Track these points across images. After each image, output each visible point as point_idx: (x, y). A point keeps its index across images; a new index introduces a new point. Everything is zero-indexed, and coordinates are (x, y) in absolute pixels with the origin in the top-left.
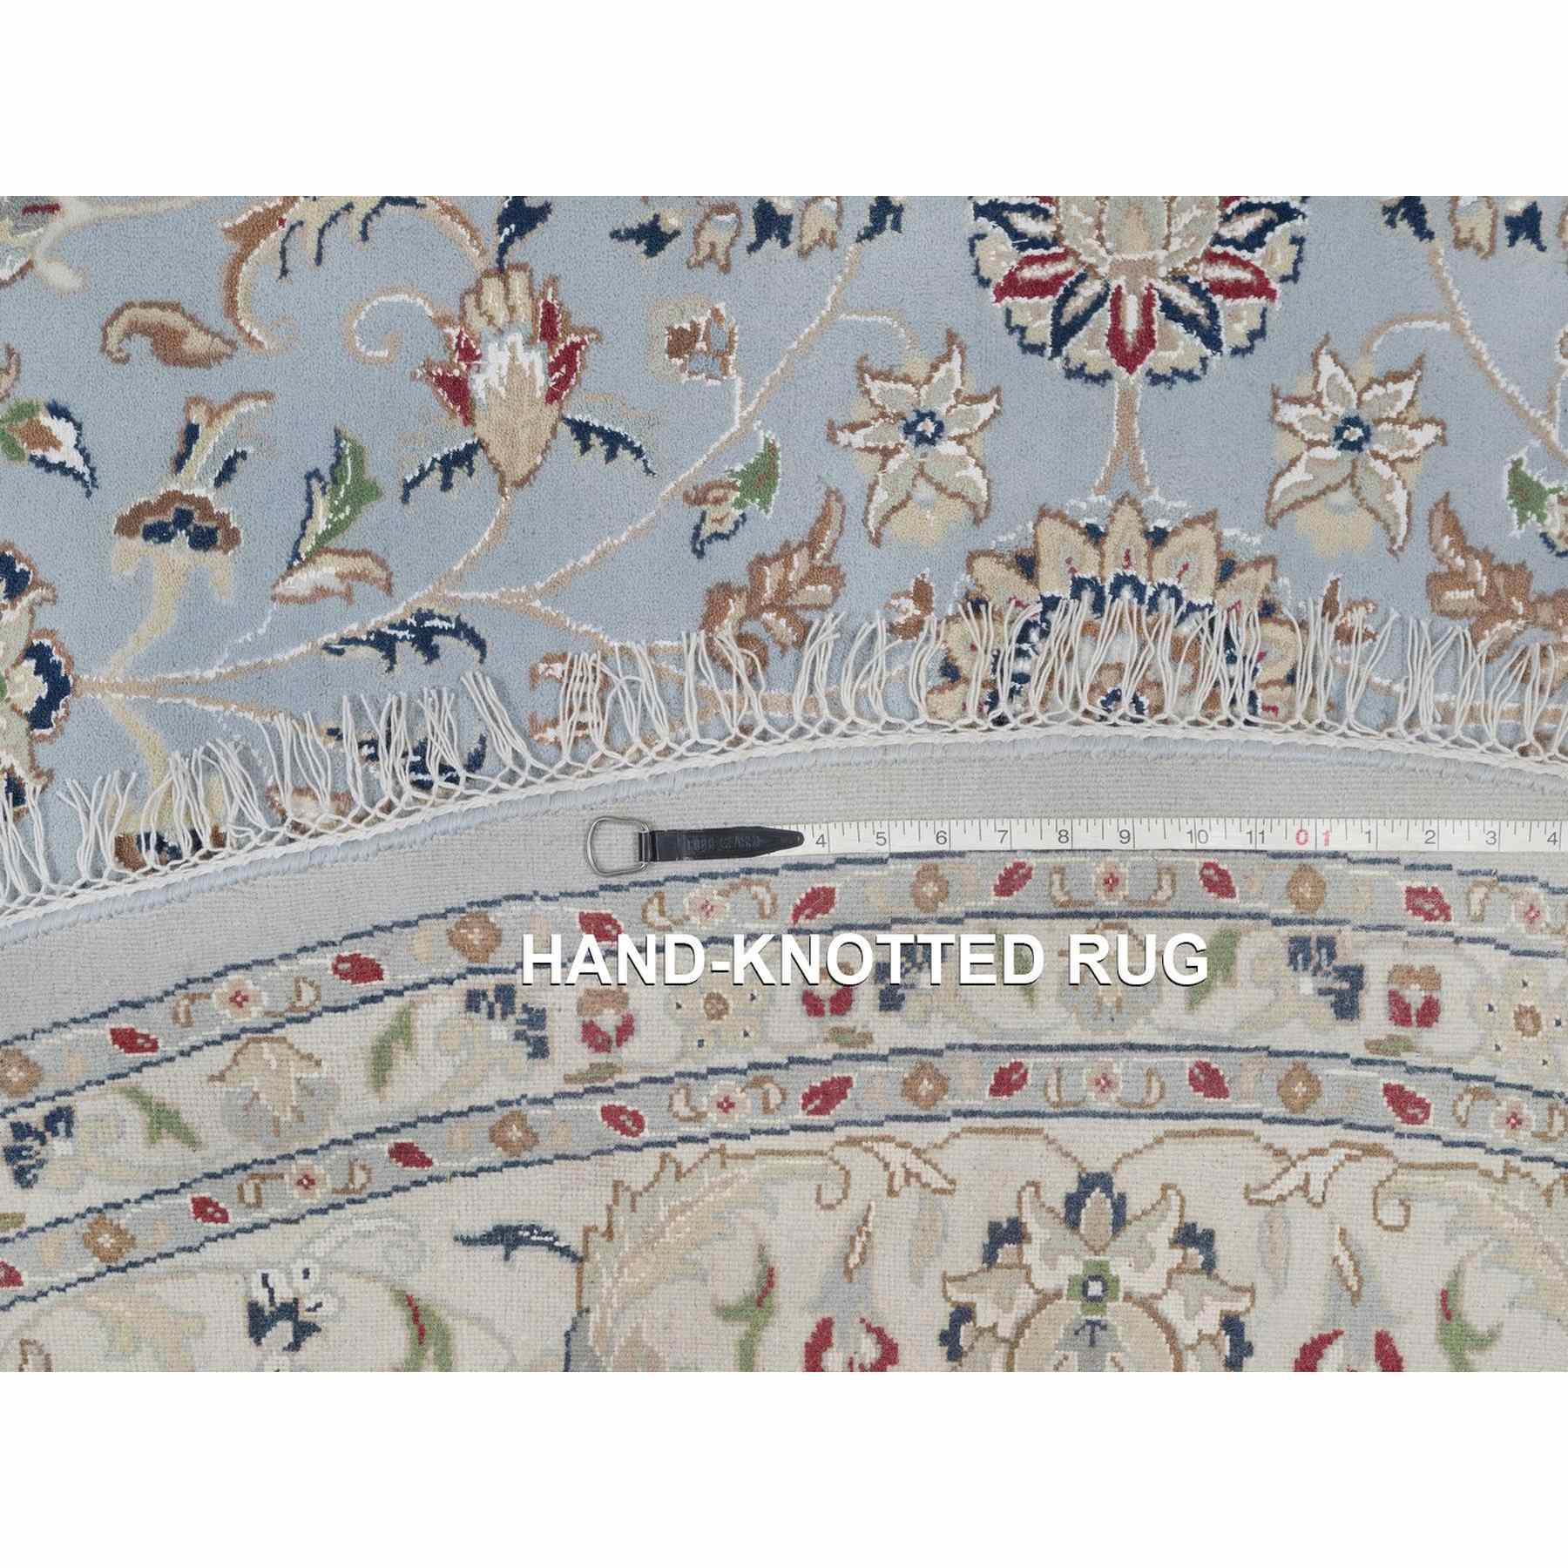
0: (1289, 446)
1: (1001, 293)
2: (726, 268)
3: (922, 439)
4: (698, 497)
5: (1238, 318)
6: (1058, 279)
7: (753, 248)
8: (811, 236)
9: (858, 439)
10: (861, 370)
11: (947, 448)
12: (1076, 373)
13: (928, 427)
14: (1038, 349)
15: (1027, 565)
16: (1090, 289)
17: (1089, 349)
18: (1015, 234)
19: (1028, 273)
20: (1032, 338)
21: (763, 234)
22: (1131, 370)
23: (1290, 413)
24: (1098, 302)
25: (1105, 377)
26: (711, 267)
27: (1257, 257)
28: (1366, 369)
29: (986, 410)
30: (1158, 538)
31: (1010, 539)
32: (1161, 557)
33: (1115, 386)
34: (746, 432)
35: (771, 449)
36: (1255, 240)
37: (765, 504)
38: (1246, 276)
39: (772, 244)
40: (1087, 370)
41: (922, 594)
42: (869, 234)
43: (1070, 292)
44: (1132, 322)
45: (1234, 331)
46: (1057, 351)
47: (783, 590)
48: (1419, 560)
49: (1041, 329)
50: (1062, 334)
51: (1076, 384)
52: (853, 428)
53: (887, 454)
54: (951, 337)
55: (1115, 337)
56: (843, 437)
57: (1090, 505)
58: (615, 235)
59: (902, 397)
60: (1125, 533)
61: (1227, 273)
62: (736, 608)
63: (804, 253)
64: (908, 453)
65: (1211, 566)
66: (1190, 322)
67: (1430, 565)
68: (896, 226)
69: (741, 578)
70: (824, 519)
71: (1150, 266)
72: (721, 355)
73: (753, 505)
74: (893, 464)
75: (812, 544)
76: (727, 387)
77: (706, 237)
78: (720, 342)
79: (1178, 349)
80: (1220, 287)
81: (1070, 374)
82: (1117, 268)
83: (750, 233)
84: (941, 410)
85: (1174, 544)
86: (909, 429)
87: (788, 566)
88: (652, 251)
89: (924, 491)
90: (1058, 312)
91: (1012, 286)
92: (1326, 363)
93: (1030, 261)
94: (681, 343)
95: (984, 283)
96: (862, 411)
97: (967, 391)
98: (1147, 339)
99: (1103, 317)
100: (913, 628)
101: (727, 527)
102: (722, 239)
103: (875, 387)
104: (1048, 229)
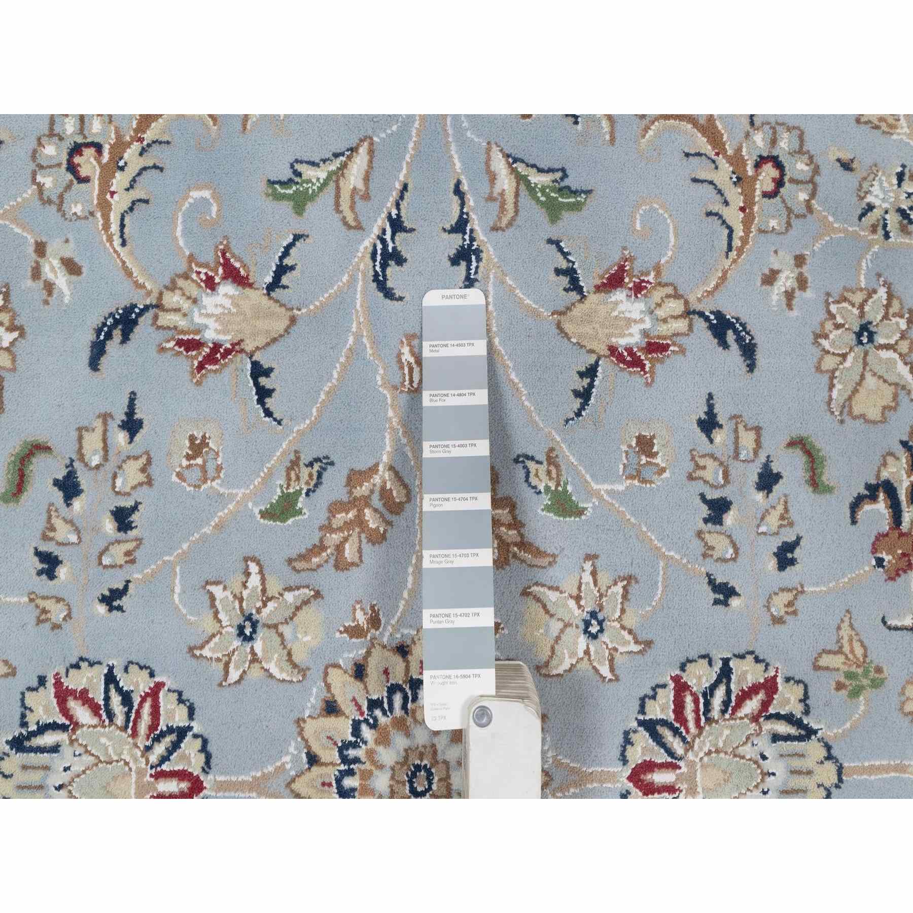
1: (676, 679)
2: (690, 478)
3: (587, 624)
4: (552, 460)
6: (682, 720)
7: (703, 497)
8: (711, 539)
9: (587, 578)
10: (629, 579)
11: (582, 643)
12: (627, 741)
13: (594, 629)
14: (642, 710)
16: (678, 747)
17: (642, 748)
18: (713, 688)
19: (689, 699)
20: (649, 703)
21: (711, 504)
22: (630, 778)
24: (670, 753)
25: (624, 760)
26: (690, 466)
29: (605, 671)
33: (617, 768)
34: (592, 494)
35: (580, 512)
37: (548, 508)
39: (705, 511)
40: (629, 747)
42: (711, 582)
43: (676, 732)
44: (659, 778)
46: (641, 723)
49: (655, 711)
50: (650, 726)
51: (620, 739)
52: (594, 574)
53: (578, 598)
54: (649, 644)
55: (649, 766)
56: (588, 566)
58: (711, 397)
59: (612, 611)
63: (699, 534)
64: (577, 614)
68: (717, 602)
69: (502, 491)
70: (538, 553)
71: (692, 790)
72: (637, 474)
73: (546, 500)
74: (572, 603)
75: (522, 546)
76: (618, 480)
77: (709, 463)
78: (647, 473)
81: (626, 734)
82: (691, 765)
83: (712, 495)
84: (605, 637)
86: (593, 615)
87: (510, 526)
88: (700, 423)
89: (555, 628)
90: (664, 723)
91: (681, 688)
93: (696, 701)
94: (645, 445)
95: (683, 667)
96: (604, 579)
97: (617, 656)
98: (649, 789)
99: (661, 757)
101: (533, 481)
102: (708, 475)
103: (618, 589)
104: (715, 713)
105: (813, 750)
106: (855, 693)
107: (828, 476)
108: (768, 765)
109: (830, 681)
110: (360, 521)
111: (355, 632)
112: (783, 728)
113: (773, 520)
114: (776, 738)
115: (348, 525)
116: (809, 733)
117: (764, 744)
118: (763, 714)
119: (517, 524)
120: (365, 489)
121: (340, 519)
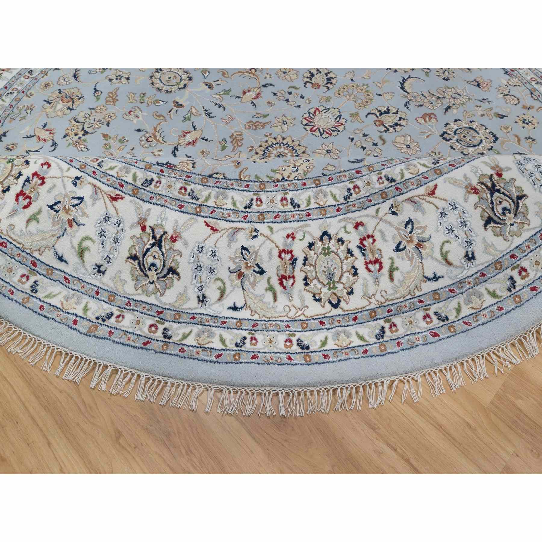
0: (321, 148)
2: (279, 101)
4: (257, 113)
5: (325, 135)
6: (310, 121)
9: (277, 119)
10: (284, 115)
11: (286, 126)
12: (305, 129)
13: (285, 123)
15: (284, 139)
16: (313, 124)
17: (308, 128)
18: (309, 115)
20: (303, 123)
22: (311, 132)
23: (324, 146)
25: (307, 131)
27: (332, 132)
28: (335, 148)
29: (292, 125)
30: (299, 145)
31: (284, 136)
32: (298, 147)
34: (267, 112)
35: (269, 115)
36: (333, 131)
38: (330, 133)
39: (286, 102)
41: (270, 134)
42: (296, 107)
43: (310, 123)
44: (314, 128)
45: (324, 136)
47: (258, 125)
50: (306, 125)
54: (295, 118)
55: (312, 129)
57: (294, 139)
58: (272, 92)
59: (285, 119)
60: (296, 143)
61: (328, 131)
62: (252, 123)
63: (288, 104)
64: (282, 123)
65: (303, 151)
66: (320, 133)
68: (299, 108)
69: (255, 122)
70: (267, 123)
71: (321, 126)
72: (271, 106)
73: (262, 117)
74: (279, 123)
75: (264, 124)
76: (270, 108)
78: (273, 105)
79: (318, 134)
80: (326, 132)
82: (317, 124)
83: (284, 100)
84: (288, 122)
89: (280, 127)
90: (307, 123)
91: (305, 119)
92: (331, 145)
93: (309, 118)
94: (269, 103)
95: (303, 117)
96: (280, 118)
97: (293, 123)
98: (315, 131)
99: (312, 127)
100: (267, 136)
101: (257, 117)
102: (281, 99)
103: (283, 117)
104: (313, 117)
105: (331, 110)
106: (329, 101)
108: (328, 116)
109: (324, 102)
110: (237, 140)
111: (251, 150)
112: (325, 111)
113: (296, 96)
114: (325, 113)
115: (236, 142)
116: (329, 109)
117: (324, 114)
118: (320, 112)
119: (261, 123)
120: (234, 137)
121: (234, 142)
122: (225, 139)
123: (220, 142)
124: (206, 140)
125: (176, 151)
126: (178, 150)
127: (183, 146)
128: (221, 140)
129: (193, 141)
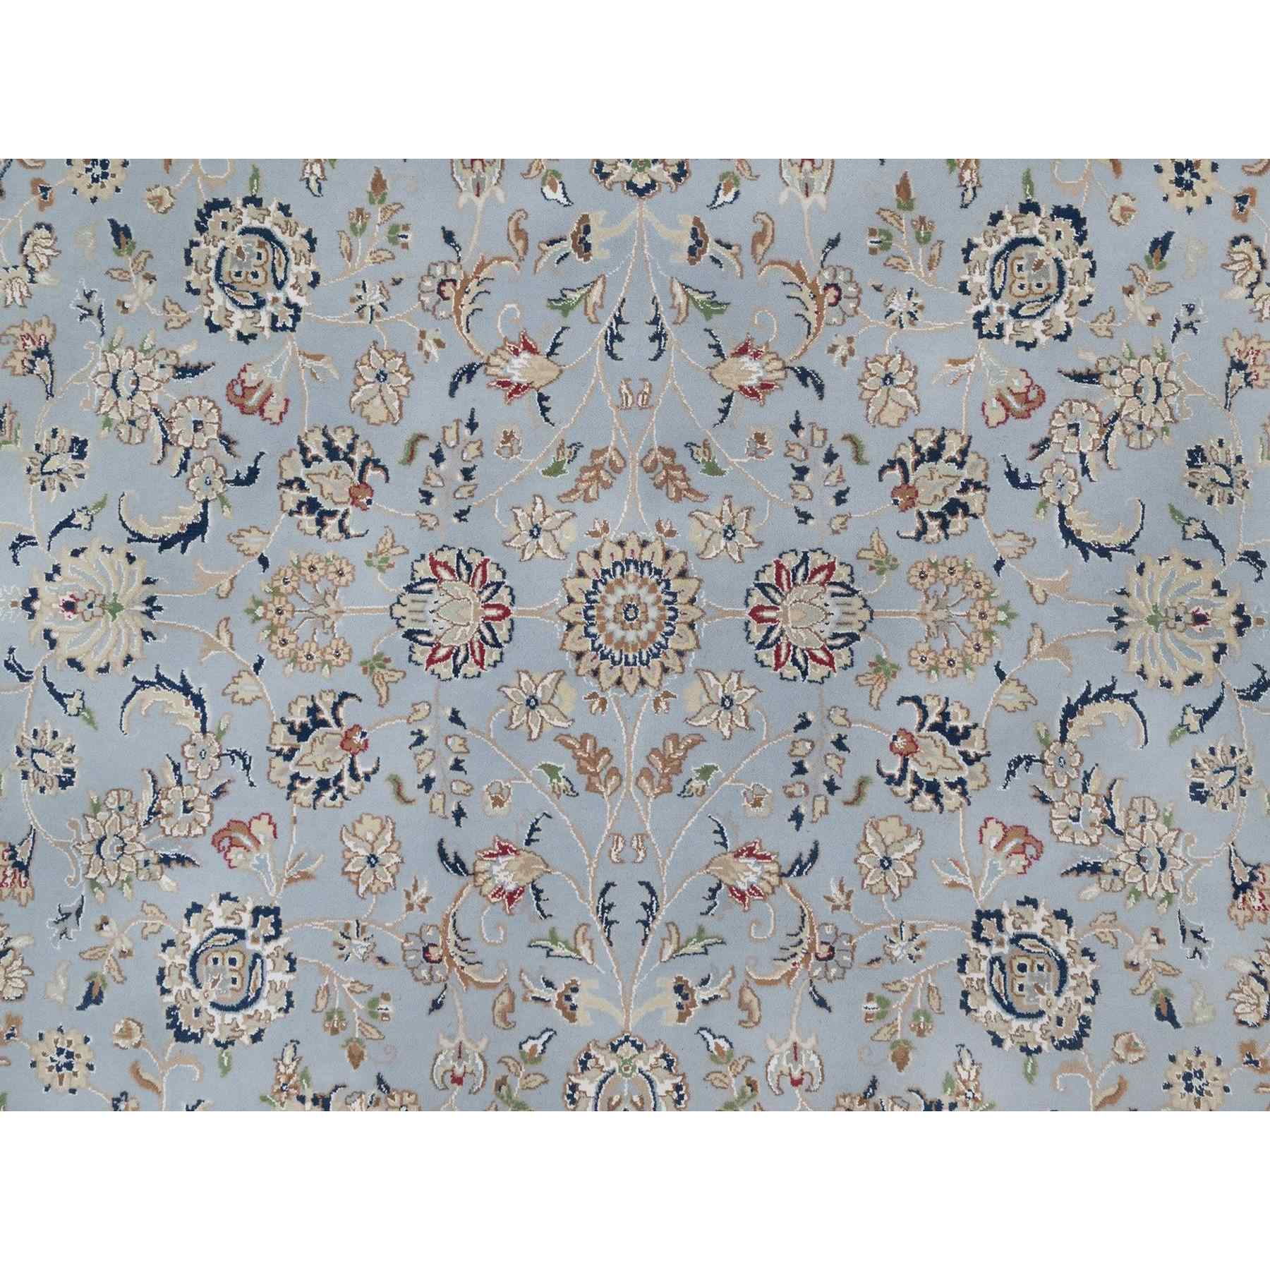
0: (723, 677)
1: (777, 562)
2: (786, 455)
3: (726, 532)
4: (706, 445)
5: (768, 656)
6: (781, 584)
7: (793, 466)
8: (797, 489)
9: (726, 508)
10: (750, 509)
11: (723, 542)
12: (749, 594)
13: (729, 535)
14: (757, 579)
15: (683, 574)
16: (777, 598)
17: (757, 598)
18: (798, 567)
19: (784, 573)
20: (761, 575)
21: (797, 470)
22: (750, 614)
23: (735, 678)
24: (773, 601)
25: (747, 604)
26: (785, 450)
27: (789, 663)
28: (750, 707)
29: (736, 557)
30: (691, 626)
31: (692, 567)
32: (685, 627)
33: (744, 609)
34: (728, 463)
35: (722, 473)
36: (795, 662)
37: (704, 471)
38: (782, 659)
39: (794, 473)
40: (749, 597)
41: (671, 533)
42: (797, 511)
43: (777, 590)
44: (766, 614)
45: (763, 654)
46: (757, 585)
47: (674, 478)
48: (683, 731)
49: (764, 579)
50: (762, 587)
51: (745, 594)
52: (730, 506)
53: (720, 519)
54: (761, 543)
55: (761, 608)
56: (726, 502)
57: (702, 598)
58: (797, 412)
59: (740, 525)
60: (693, 613)
61: (783, 652)
62: (667, 460)
63: (791, 486)
64: (720, 527)
65: (682, 647)
66: (766, 637)
67: (682, 733)
68: (800, 522)
69: (678, 462)
70: (698, 494)
71: (786, 622)
72: (755, 454)
73: (703, 467)
74: (717, 521)
75: (689, 490)
76: (743, 457)
77: (797, 448)
78: (761, 453)
79: (758, 634)
80: (779, 649)
81: (748, 591)
82: (785, 608)
83: (798, 465)
84: (736, 539)
85: (690, 632)
86: (730, 527)
87: (682, 480)
88: (791, 426)
89: (708, 533)
90: (769, 585)
91: (780, 567)
92: (752, 691)
93: (788, 574)
94: (760, 438)
95: (780, 556)
96: (736, 508)
97: (743, 551)
98: (761, 620)
99: (768, 603)
100: (659, 529)
101: (695, 456)
102: (796, 454)
103: (744, 514)
104: (799, 580)
105: (856, 602)
106: (881, 572)
107: (866, 455)
108: (829, 609)
109: (866, 564)
110: (598, 477)
111: (595, 534)
112: (838, 589)
113: (833, 479)
114: (834, 595)
115: (591, 479)
116: (854, 592)
117: (826, 598)
118: (827, 582)
119: (686, 479)
120: (600, 460)
121: (587, 475)
122: (577, 446)
123: (562, 446)
124: (544, 410)
125: (464, 378)
126: (469, 381)
127: (488, 379)
128: (568, 443)
129: (519, 385)
